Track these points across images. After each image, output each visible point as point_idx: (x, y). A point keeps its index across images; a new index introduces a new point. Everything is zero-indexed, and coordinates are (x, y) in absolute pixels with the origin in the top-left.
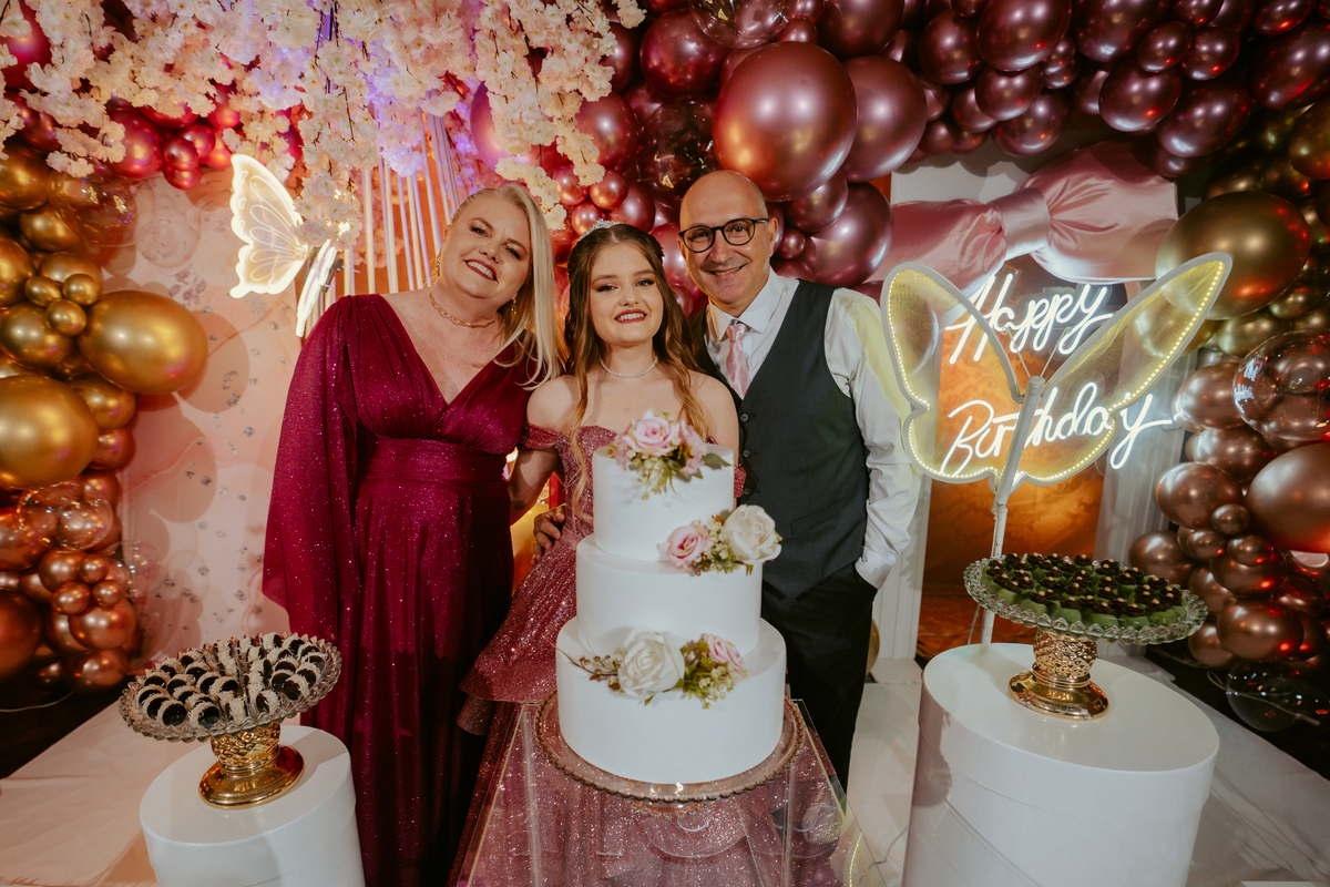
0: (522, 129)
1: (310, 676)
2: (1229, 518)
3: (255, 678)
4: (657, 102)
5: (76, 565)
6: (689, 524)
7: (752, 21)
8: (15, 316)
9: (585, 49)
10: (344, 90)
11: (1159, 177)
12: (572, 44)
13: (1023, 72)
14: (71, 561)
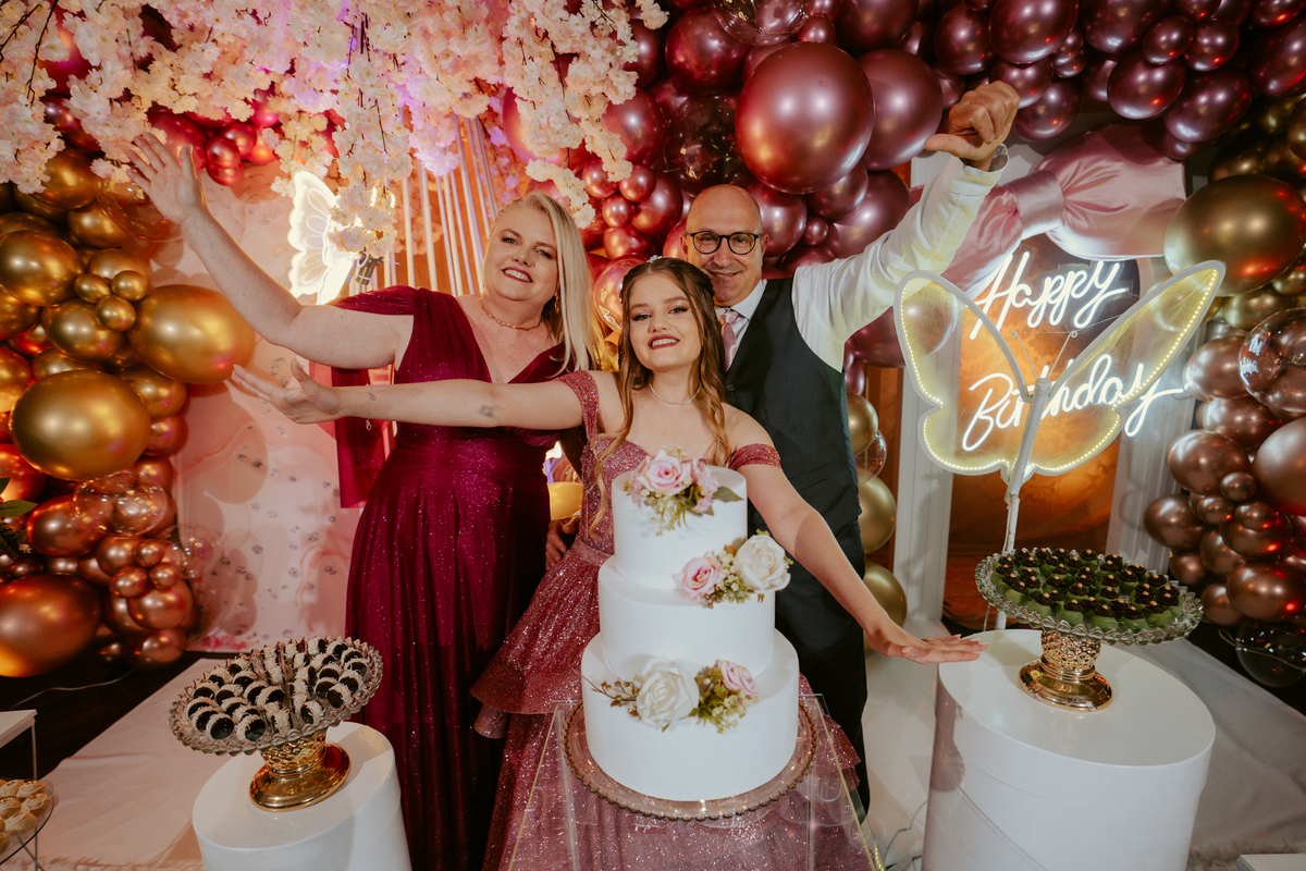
0: (549, 133)
1: (352, 684)
2: (1237, 485)
3: (300, 686)
4: (683, 96)
5: (132, 550)
6: (702, 555)
7: (772, 17)
8: (66, 313)
9: (609, 55)
10: (376, 101)
11: (1166, 159)
12: (596, 51)
13: (1034, 64)
14: (128, 546)
